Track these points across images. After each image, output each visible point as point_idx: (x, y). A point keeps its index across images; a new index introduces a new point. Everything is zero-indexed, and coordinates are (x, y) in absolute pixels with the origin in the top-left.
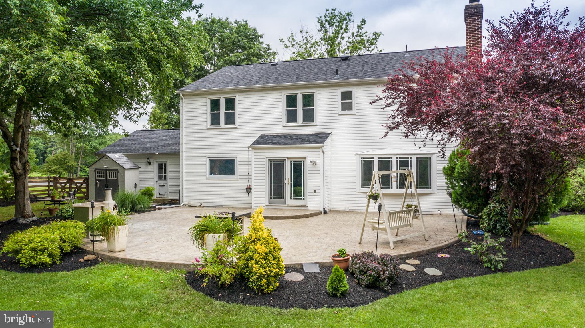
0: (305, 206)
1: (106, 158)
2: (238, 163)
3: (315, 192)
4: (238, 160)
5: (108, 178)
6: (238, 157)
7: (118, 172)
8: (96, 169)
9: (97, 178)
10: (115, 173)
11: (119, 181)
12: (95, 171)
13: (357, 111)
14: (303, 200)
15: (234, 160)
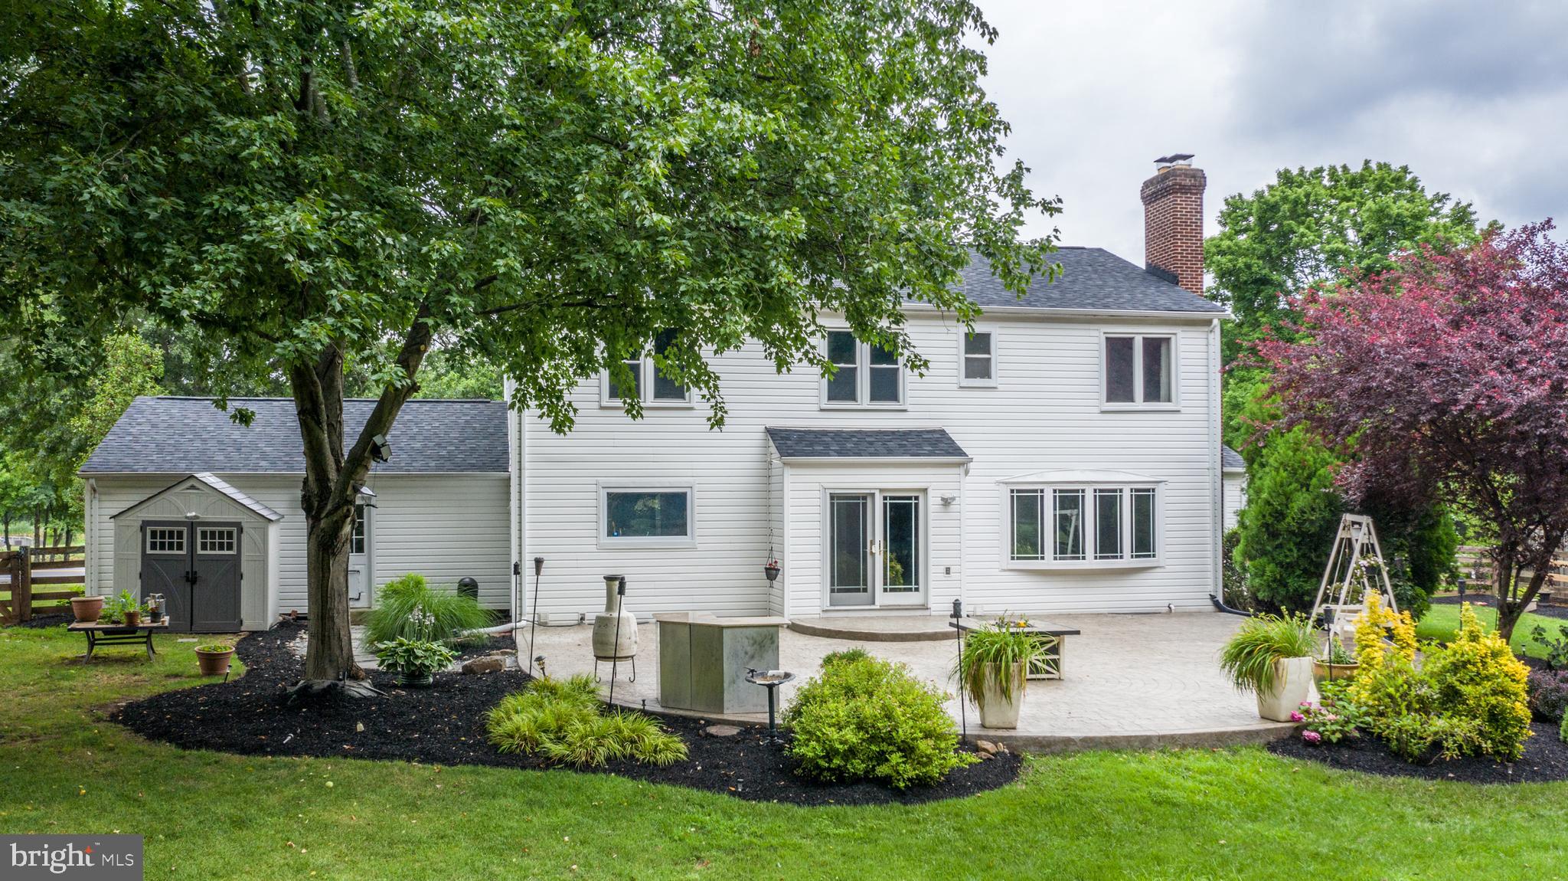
0: (924, 607)
1: (193, 487)
2: (697, 502)
3: (948, 571)
4: (697, 495)
5: (200, 552)
6: (696, 488)
7: (241, 530)
8: (145, 525)
9: (149, 551)
10: (226, 535)
11: (243, 558)
12: (143, 529)
13: (1000, 380)
14: (913, 593)
15: (684, 495)
